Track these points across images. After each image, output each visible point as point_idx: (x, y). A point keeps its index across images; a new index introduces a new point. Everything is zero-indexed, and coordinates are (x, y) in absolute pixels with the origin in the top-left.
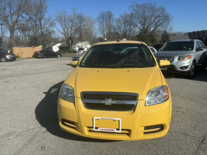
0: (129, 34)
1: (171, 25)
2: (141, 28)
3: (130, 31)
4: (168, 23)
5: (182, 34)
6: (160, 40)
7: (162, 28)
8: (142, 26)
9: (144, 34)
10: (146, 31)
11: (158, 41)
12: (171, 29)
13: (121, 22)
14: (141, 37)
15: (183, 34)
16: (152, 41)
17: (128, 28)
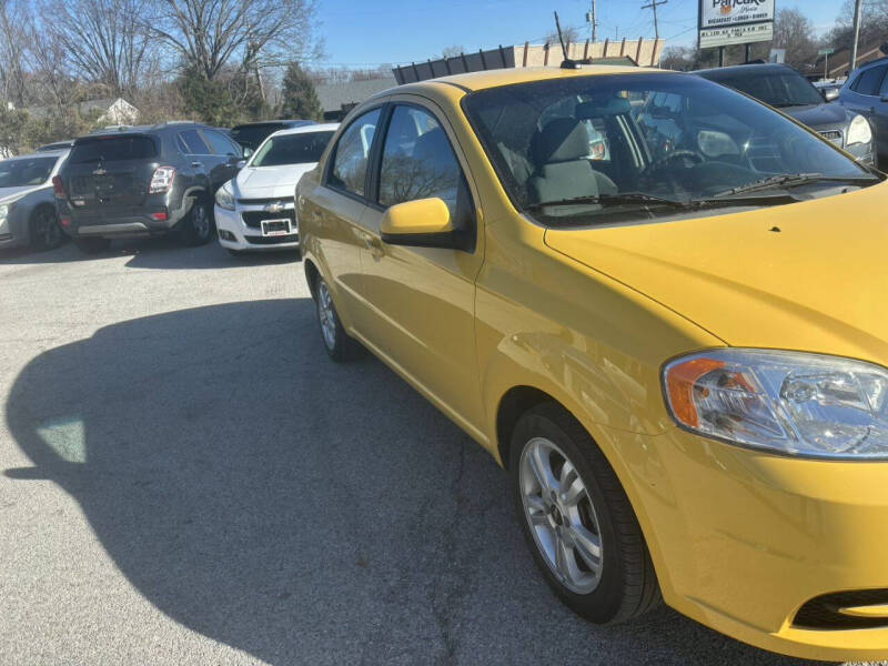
0: (133, 79)
1: (315, 34)
2: (188, 48)
3: (134, 60)
4: (305, 27)
5: (346, 77)
6: (283, 102)
7: (282, 50)
8: (193, 40)
9: (209, 77)
10: (213, 63)
11: (276, 109)
12: (319, 54)
13: (73, 15)
14: (201, 90)
15: (349, 75)
16: (251, 109)
17: (118, 48)
